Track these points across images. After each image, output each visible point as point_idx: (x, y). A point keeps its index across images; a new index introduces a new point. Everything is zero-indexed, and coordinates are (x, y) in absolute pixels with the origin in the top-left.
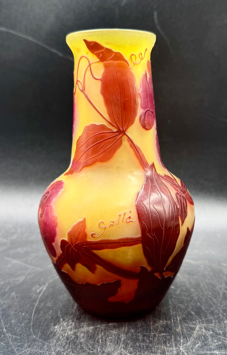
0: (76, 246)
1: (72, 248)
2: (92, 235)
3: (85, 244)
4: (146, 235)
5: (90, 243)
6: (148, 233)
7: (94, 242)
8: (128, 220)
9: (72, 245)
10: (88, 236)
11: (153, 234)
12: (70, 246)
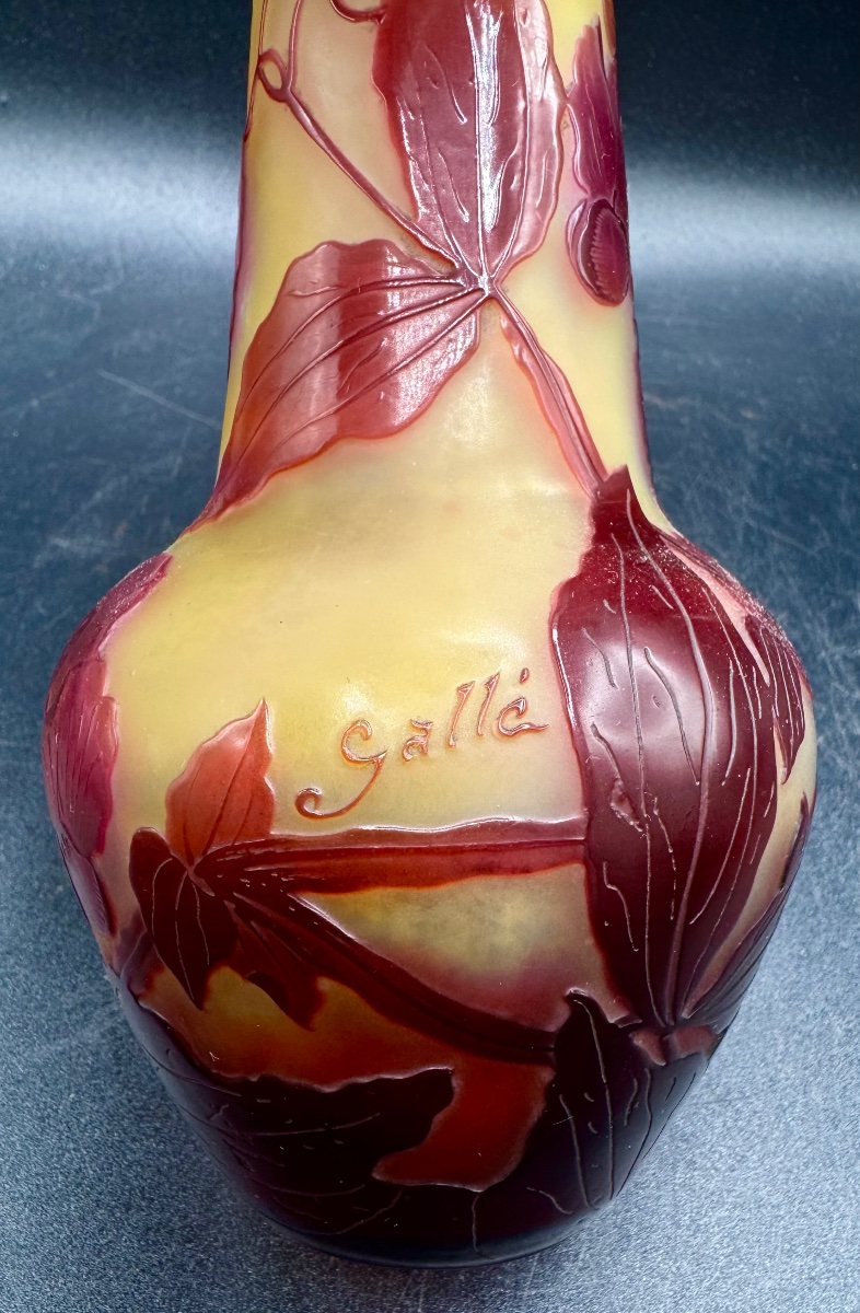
0: (209, 867)
1: (188, 876)
2: (300, 802)
3: (257, 852)
4: (613, 812)
5: (291, 852)
6: (620, 801)
7: (309, 841)
8: (512, 722)
9: (191, 862)
10: (278, 809)
11: (650, 812)
12: (175, 869)
